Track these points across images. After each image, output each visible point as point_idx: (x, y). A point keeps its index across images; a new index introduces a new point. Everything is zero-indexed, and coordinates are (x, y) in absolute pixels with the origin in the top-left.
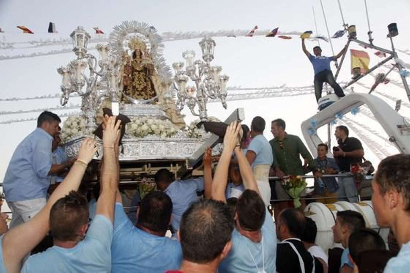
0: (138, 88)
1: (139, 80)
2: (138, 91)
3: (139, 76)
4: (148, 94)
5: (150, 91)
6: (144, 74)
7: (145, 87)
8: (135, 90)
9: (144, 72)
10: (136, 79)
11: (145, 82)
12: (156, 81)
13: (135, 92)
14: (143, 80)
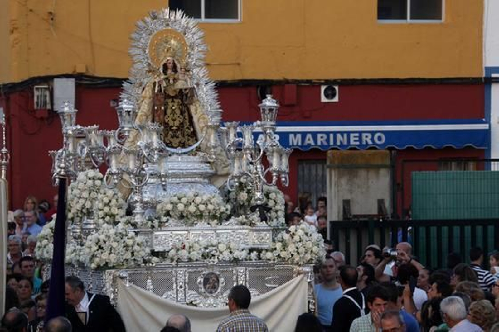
0: (172, 127)
1: (173, 112)
2: (172, 130)
3: (173, 106)
4: (186, 133)
5: (188, 128)
6: (180, 101)
7: (182, 124)
8: (168, 128)
9: (180, 99)
10: (169, 111)
11: (181, 116)
12: (196, 110)
13: (168, 133)
14: (178, 112)
